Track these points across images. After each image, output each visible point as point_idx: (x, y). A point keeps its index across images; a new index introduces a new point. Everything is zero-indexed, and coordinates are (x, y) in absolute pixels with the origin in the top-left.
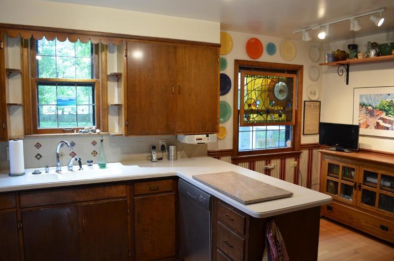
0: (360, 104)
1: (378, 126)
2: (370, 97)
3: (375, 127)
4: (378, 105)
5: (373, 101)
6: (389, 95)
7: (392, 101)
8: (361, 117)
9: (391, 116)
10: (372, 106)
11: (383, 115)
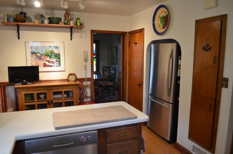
0: (31, 53)
1: (45, 65)
2: (38, 48)
3: (43, 66)
4: (44, 53)
5: (40, 50)
6: (51, 47)
7: (53, 50)
8: (33, 61)
9: (53, 59)
10: (40, 54)
11: (48, 59)
